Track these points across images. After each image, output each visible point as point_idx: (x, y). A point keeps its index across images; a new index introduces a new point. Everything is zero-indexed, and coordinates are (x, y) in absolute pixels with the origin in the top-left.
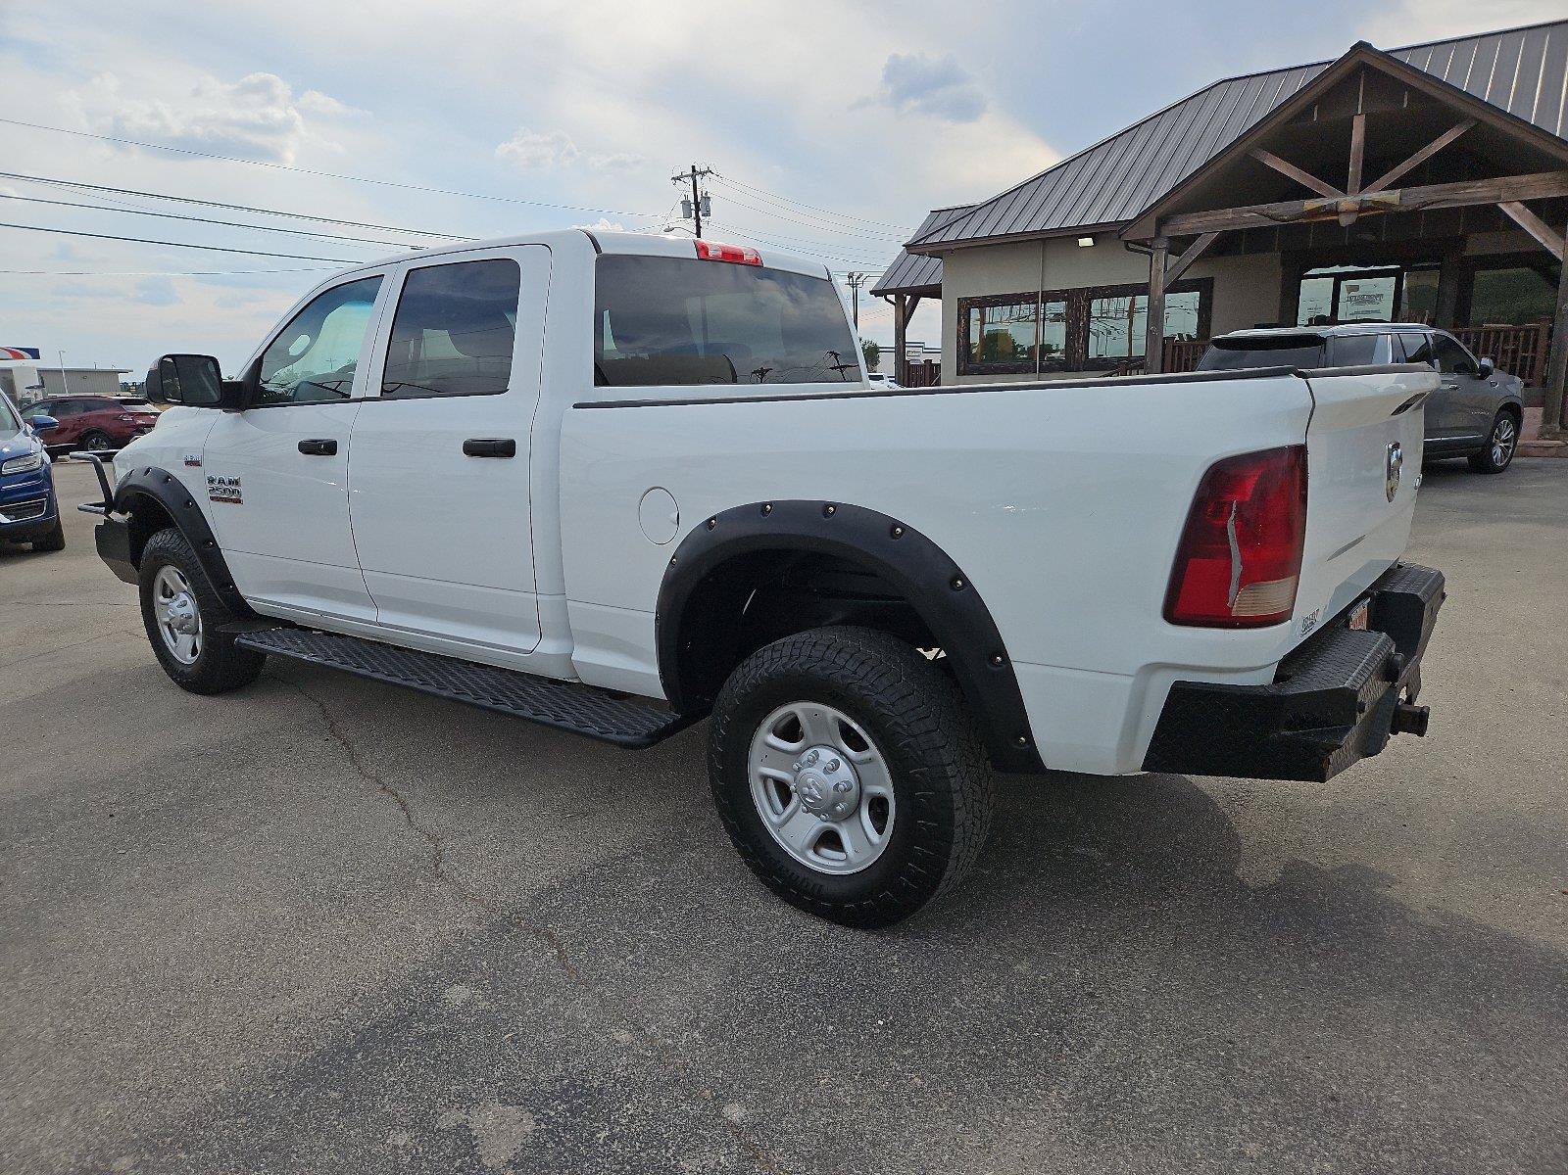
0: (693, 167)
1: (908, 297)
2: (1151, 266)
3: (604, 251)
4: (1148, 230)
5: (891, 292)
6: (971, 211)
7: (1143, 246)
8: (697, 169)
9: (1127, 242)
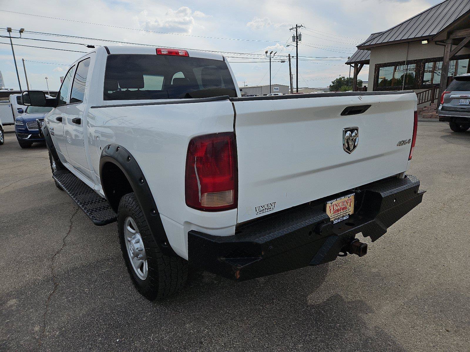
0: (297, 25)
1: (359, 65)
2: (445, 50)
3: (111, 53)
4: (444, 36)
5: (353, 63)
6: (381, 34)
7: (442, 43)
8: (298, 26)
9: (436, 42)
